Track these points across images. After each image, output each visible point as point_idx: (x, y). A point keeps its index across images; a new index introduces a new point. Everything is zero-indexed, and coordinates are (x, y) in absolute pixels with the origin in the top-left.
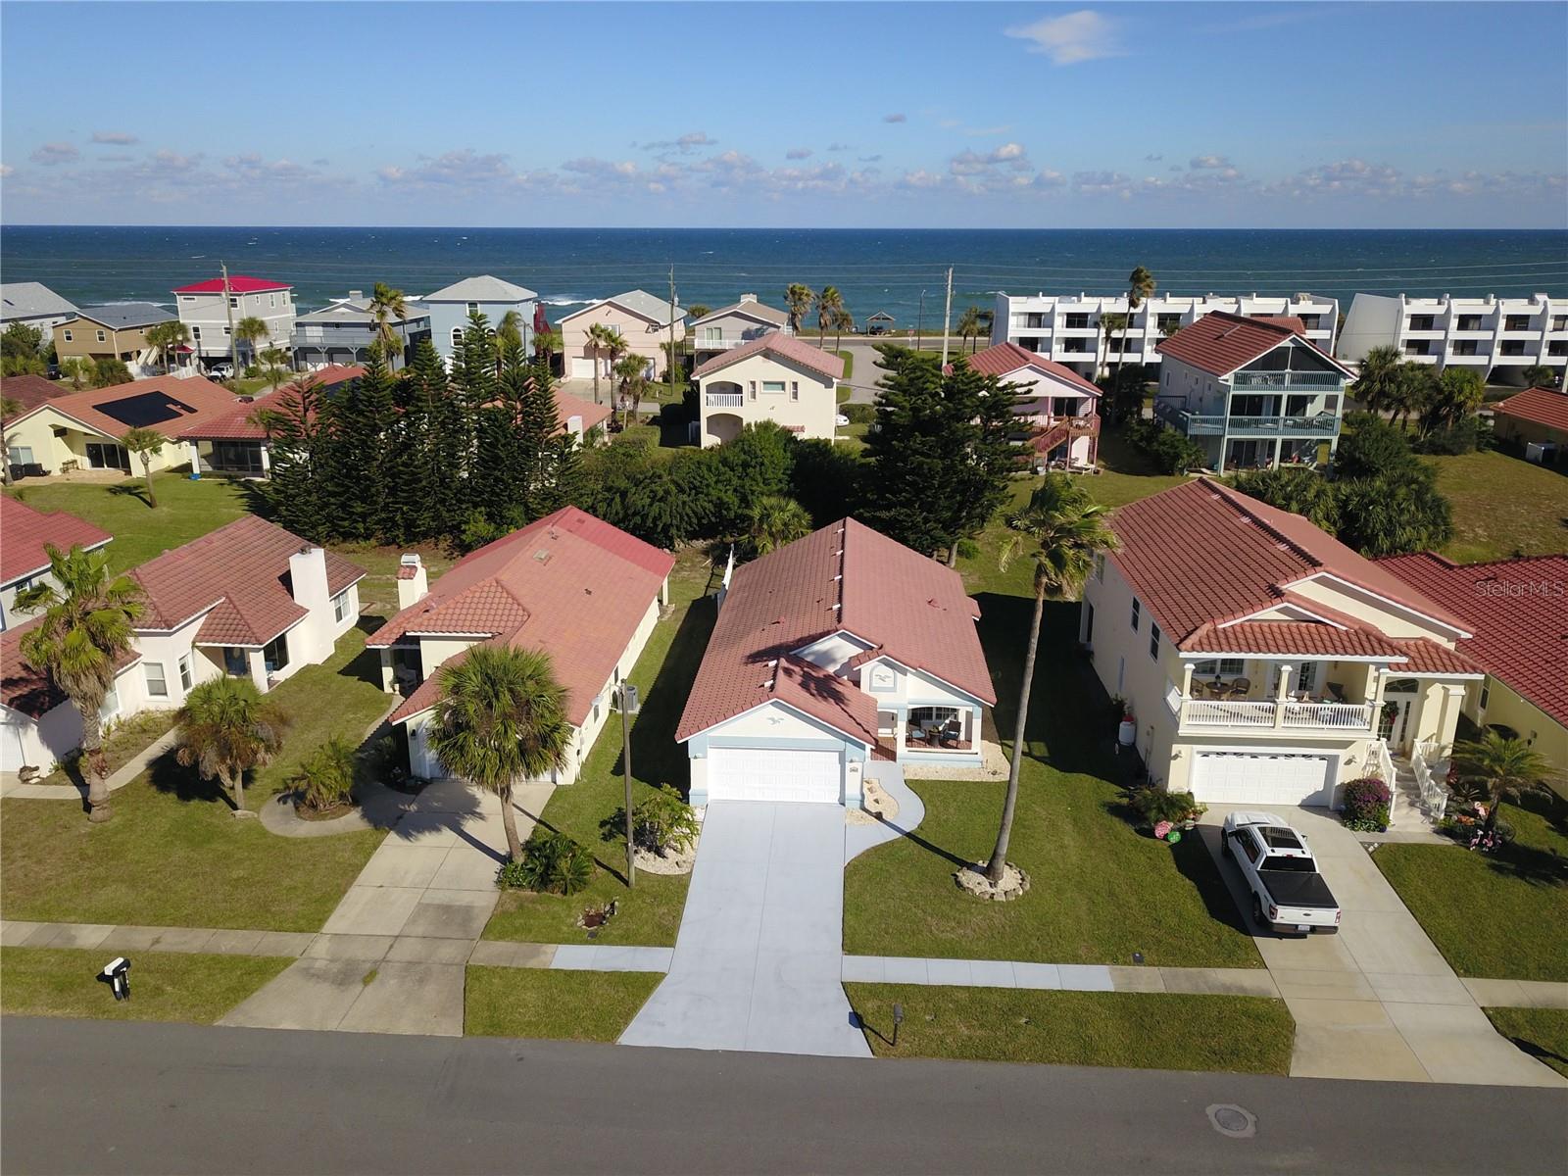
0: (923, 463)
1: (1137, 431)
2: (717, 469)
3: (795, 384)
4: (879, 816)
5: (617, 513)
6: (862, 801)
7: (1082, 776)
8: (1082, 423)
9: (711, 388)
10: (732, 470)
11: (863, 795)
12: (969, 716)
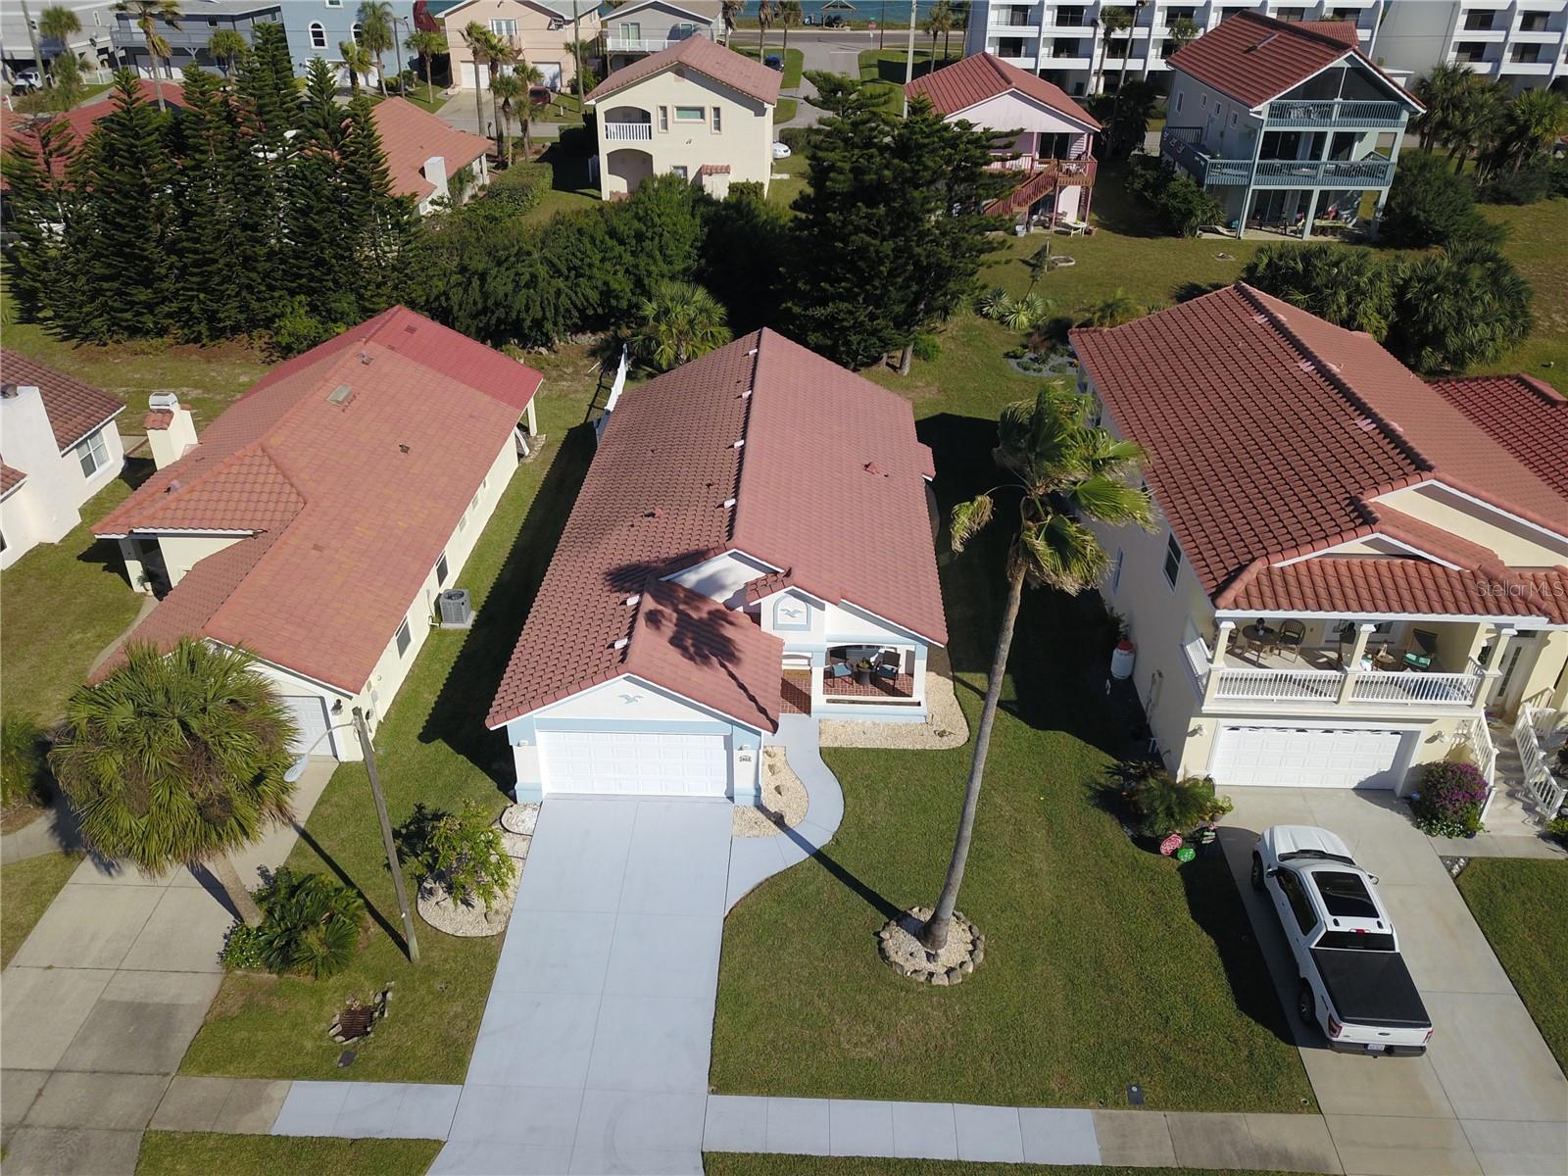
0: (869, 244)
1: (1142, 176)
2: (602, 242)
3: (717, 110)
4: (779, 820)
5: (475, 303)
6: (758, 796)
7: (1062, 736)
8: (1073, 168)
9: (611, 116)
10: (622, 242)
11: (758, 789)
12: (911, 656)
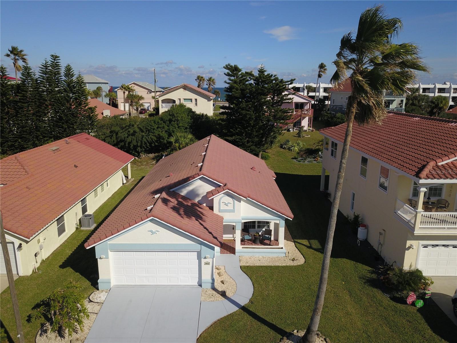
2: (158, 122)
3: (196, 100)
4: (223, 294)
6: (213, 284)
8: (306, 112)
9: (164, 101)
10: (164, 122)
11: (213, 280)
12: (277, 226)
